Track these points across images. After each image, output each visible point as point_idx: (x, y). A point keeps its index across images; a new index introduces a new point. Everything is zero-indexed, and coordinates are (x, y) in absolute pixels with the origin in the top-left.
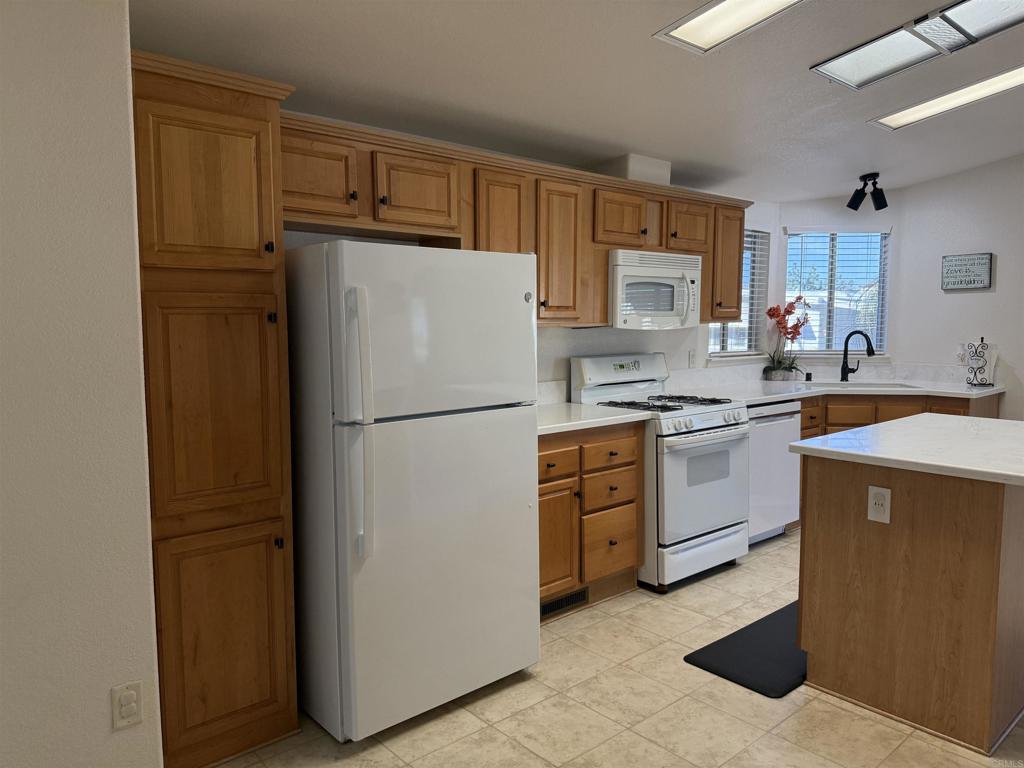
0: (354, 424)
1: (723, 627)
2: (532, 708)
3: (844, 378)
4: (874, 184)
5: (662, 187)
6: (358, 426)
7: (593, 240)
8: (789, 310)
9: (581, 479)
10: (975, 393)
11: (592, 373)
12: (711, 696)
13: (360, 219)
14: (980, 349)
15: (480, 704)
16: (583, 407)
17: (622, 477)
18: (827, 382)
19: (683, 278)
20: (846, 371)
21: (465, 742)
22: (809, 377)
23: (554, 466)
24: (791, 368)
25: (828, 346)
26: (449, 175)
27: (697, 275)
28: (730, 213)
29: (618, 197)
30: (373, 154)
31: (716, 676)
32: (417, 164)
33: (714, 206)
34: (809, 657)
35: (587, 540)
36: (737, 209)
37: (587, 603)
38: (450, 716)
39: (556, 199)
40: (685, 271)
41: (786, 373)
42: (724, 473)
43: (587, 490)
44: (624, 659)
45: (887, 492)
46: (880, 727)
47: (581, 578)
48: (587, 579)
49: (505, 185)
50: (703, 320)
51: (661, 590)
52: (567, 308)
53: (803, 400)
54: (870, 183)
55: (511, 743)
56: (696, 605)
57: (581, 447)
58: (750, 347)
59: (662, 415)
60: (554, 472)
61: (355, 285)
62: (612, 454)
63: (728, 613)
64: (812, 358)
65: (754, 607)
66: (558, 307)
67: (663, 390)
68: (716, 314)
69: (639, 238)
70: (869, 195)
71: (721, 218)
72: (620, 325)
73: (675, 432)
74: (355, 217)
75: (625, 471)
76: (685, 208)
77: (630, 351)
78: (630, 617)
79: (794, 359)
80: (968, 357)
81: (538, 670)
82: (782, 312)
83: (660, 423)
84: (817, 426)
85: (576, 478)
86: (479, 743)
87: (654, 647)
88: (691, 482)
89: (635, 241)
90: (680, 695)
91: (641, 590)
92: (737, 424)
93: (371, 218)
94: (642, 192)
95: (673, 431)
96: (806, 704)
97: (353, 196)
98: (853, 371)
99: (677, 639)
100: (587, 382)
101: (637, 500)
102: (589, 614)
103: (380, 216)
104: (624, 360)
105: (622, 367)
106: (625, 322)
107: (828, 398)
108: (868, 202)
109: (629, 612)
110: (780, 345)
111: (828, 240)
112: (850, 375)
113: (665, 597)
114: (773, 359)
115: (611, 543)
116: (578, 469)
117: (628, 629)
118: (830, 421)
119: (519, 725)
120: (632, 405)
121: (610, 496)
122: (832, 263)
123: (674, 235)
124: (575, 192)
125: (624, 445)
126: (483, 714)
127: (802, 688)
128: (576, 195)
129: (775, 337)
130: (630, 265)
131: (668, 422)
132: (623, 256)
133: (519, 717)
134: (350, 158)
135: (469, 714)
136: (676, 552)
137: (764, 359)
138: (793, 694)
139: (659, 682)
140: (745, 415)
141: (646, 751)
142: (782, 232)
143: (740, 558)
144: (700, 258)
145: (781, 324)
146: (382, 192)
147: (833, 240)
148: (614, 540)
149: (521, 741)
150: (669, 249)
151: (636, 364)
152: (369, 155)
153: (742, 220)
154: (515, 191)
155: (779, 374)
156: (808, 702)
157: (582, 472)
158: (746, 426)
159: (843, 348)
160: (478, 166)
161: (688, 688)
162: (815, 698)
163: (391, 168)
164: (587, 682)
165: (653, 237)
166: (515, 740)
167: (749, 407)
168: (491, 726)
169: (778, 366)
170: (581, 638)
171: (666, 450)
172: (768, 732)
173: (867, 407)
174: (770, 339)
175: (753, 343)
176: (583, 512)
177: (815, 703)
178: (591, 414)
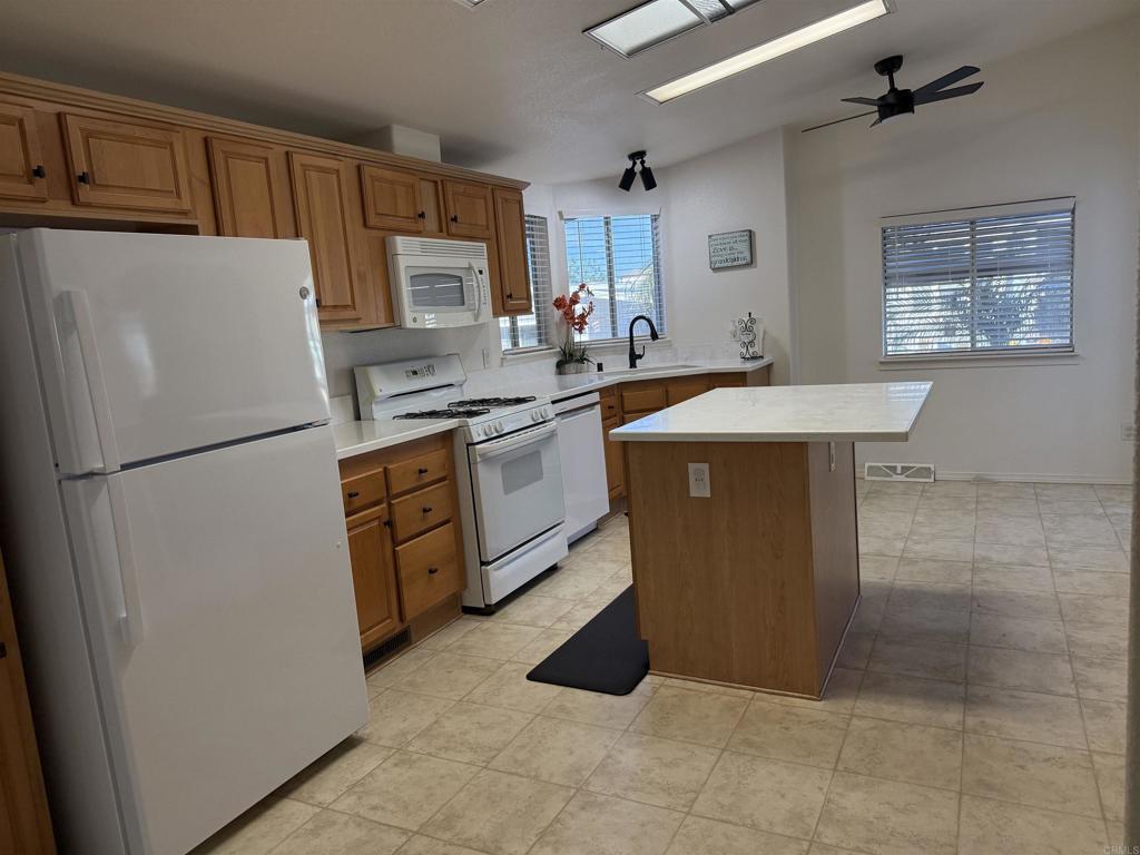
0: (90, 475)
1: (558, 635)
2: (370, 774)
3: (633, 365)
4: (643, 162)
5: (433, 164)
6: (96, 478)
7: (365, 224)
8: (575, 300)
9: (390, 505)
10: (749, 366)
11: (382, 384)
12: (561, 708)
13: (51, 203)
14: (749, 324)
15: (306, 788)
16: (376, 423)
17: (434, 497)
18: (617, 370)
19: (470, 268)
20: (634, 358)
21: (297, 837)
22: (600, 367)
23: (357, 494)
24: (582, 360)
25: (614, 334)
26: (171, 145)
27: (483, 263)
28: (508, 196)
29: (388, 174)
30: (60, 117)
31: (562, 688)
32: (125, 130)
33: (490, 187)
34: (650, 645)
35: (403, 574)
36: (514, 190)
37: (410, 644)
38: (271, 812)
39: (313, 175)
40: (470, 259)
41: (579, 365)
42: (538, 476)
43: (398, 517)
44: (464, 693)
45: (705, 467)
46: (725, 698)
47: (402, 618)
48: (408, 618)
49: (247, 157)
50: (496, 314)
51: (489, 611)
52: (345, 307)
53: (600, 390)
54: (638, 162)
55: (354, 822)
56: (527, 619)
57: (385, 469)
58: (540, 341)
59: (472, 421)
60: (357, 502)
61: (65, 288)
62: (421, 471)
63: (560, 619)
64: (602, 347)
65: (584, 608)
66: (335, 307)
67: (463, 395)
68: (508, 307)
69: (416, 222)
70: (638, 176)
71: (500, 200)
72: (409, 324)
73: (486, 438)
74: (44, 201)
75: (437, 488)
76: (461, 188)
77: (421, 355)
78: (459, 648)
79: (584, 350)
80: (739, 332)
81: (367, 731)
82: (568, 302)
83: (469, 430)
84: (615, 416)
85: (384, 505)
86: (315, 832)
87: (494, 672)
88: (507, 490)
89: (413, 227)
90: (530, 716)
91: (467, 616)
92: (544, 422)
93: (69, 202)
94: (411, 169)
95: (483, 438)
96: (655, 693)
97: (39, 173)
98: (640, 357)
99: (515, 659)
100: (378, 394)
101: (453, 519)
102: (414, 655)
103: (81, 200)
104: (417, 365)
105: (415, 373)
106: (415, 320)
107: (622, 386)
108: (638, 182)
109: (458, 643)
110: (569, 336)
111: (602, 224)
112: (638, 361)
113: (493, 617)
114: (564, 353)
115: (431, 572)
116: (385, 494)
117: (461, 660)
118: (626, 409)
119: (360, 798)
120: (433, 414)
121: (424, 519)
122: (608, 249)
123: (455, 219)
124: (336, 167)
125: (433, 460)
126: (312, 798)
127: (648, 679)
128: (338, 171)
129: (565, 327)
130: (412, 254)
131: (477, 427)
132: (401, 243)
133: (357, 789)
134: (26, 123)
135: (295, 802)
136: (501, 567)
137: (555, 353)
138: (641, 687)
139: (505, 709)
140: (551, 411)
141: (509, 785)
142: (558, 217)
143: (561, 561)
144: (484, 245)
145: (569, 316)
146: (81, 167)
147: (607, 223)
148: (433, 567)
149: (366, 816)
150: (451, 236)
151: (430, 369)
152: (54, 120)
153: (520, 203)
154: (263, 166)
155: (571, 367)
156: (655, 691)
157: (390, 497)
158: (554, 423)
159: (628, 335)
160: (209, 134)
161: (538, 707)
162: (661, 685)
163: (88, 136)
164: (429, 729)
165: (431, 222)
166: (359, 816)
167: (553, 402)
168: (327, 808)
169: (570, 358)
170: (411, 684)
171: (479, 460)
172: (626, 731)
173: (658, 391)
174: (559, 332)
175: (543, 337)
176: (396, 543)
177: (663, 690)
178: (388, 430)
